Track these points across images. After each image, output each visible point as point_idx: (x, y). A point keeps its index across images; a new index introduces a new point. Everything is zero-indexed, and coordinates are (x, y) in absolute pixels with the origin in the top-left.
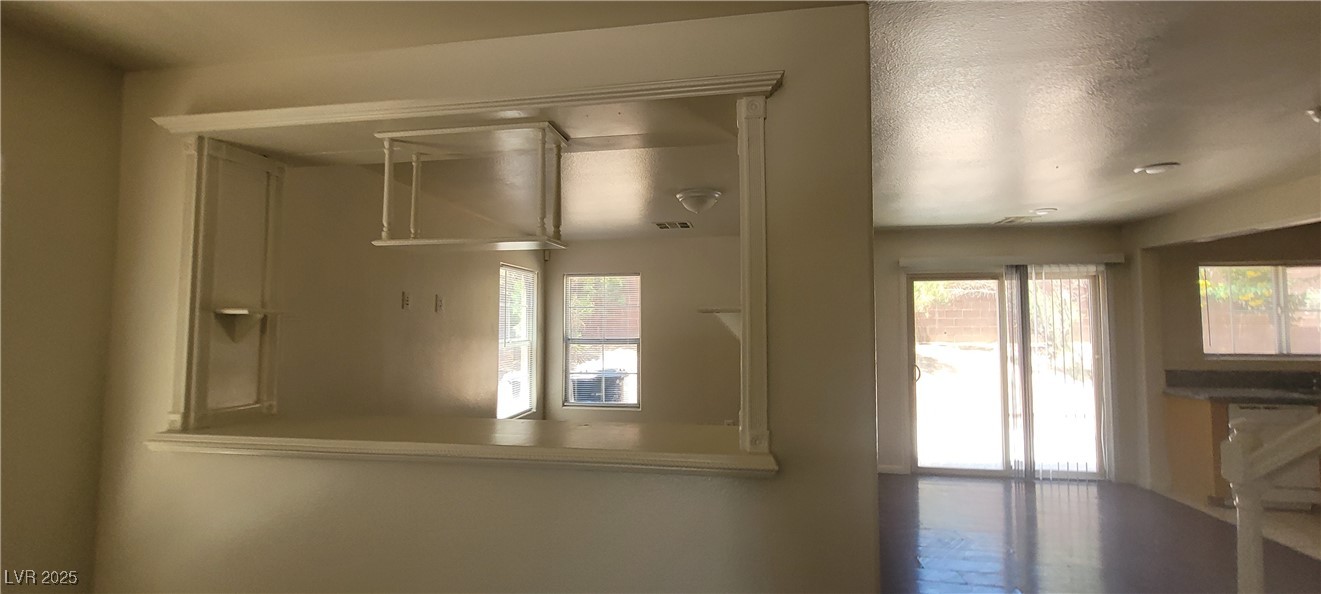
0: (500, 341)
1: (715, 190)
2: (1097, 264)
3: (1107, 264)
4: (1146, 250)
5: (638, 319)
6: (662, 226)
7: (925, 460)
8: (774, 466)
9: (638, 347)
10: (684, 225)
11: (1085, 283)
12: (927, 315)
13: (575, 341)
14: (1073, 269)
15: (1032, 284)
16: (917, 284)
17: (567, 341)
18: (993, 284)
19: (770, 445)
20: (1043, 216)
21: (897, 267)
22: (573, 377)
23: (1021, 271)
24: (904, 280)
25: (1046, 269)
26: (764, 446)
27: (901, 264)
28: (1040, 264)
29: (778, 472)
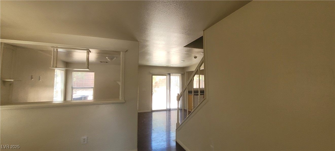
0: (54, 88)
1: (115, 57)
2: (180, 74)
3: (182, 74)
4: (186, 72)
5: (93, 83)
6: (101, 62)
7: (153, 109)
8: (124, 101)
9: (93, 89)
10: (107, 62)
11: (179, 77)
12: (159, 82)
13: (75, 88)
14: (177, 74)
15: (171, 77)
16: (153, 76)
17: (72, 88)
18: (166, 76)
19: (124, 99)
20: (172, 66)
21: (150, 73)
22: (73, 97)
23: (170, 74)
24: (151, 75)
25: (173, 74)
26: (123, 99)
27: (151, 72)
28: (173, 73)
29: (125, 102)
